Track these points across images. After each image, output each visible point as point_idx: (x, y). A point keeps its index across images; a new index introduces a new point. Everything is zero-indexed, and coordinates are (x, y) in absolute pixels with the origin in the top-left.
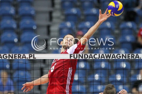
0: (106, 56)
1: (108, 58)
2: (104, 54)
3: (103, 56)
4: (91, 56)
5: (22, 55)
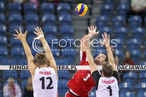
0: (135, 67)
1: (137, 69)
2: (134, 66)
3: (133, 68)
4: (123, 68)
5: (65, 66)
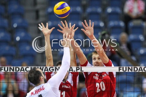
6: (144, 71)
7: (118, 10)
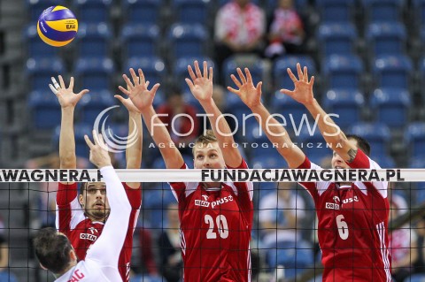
6: (263, 181)
7: (199, 31)
